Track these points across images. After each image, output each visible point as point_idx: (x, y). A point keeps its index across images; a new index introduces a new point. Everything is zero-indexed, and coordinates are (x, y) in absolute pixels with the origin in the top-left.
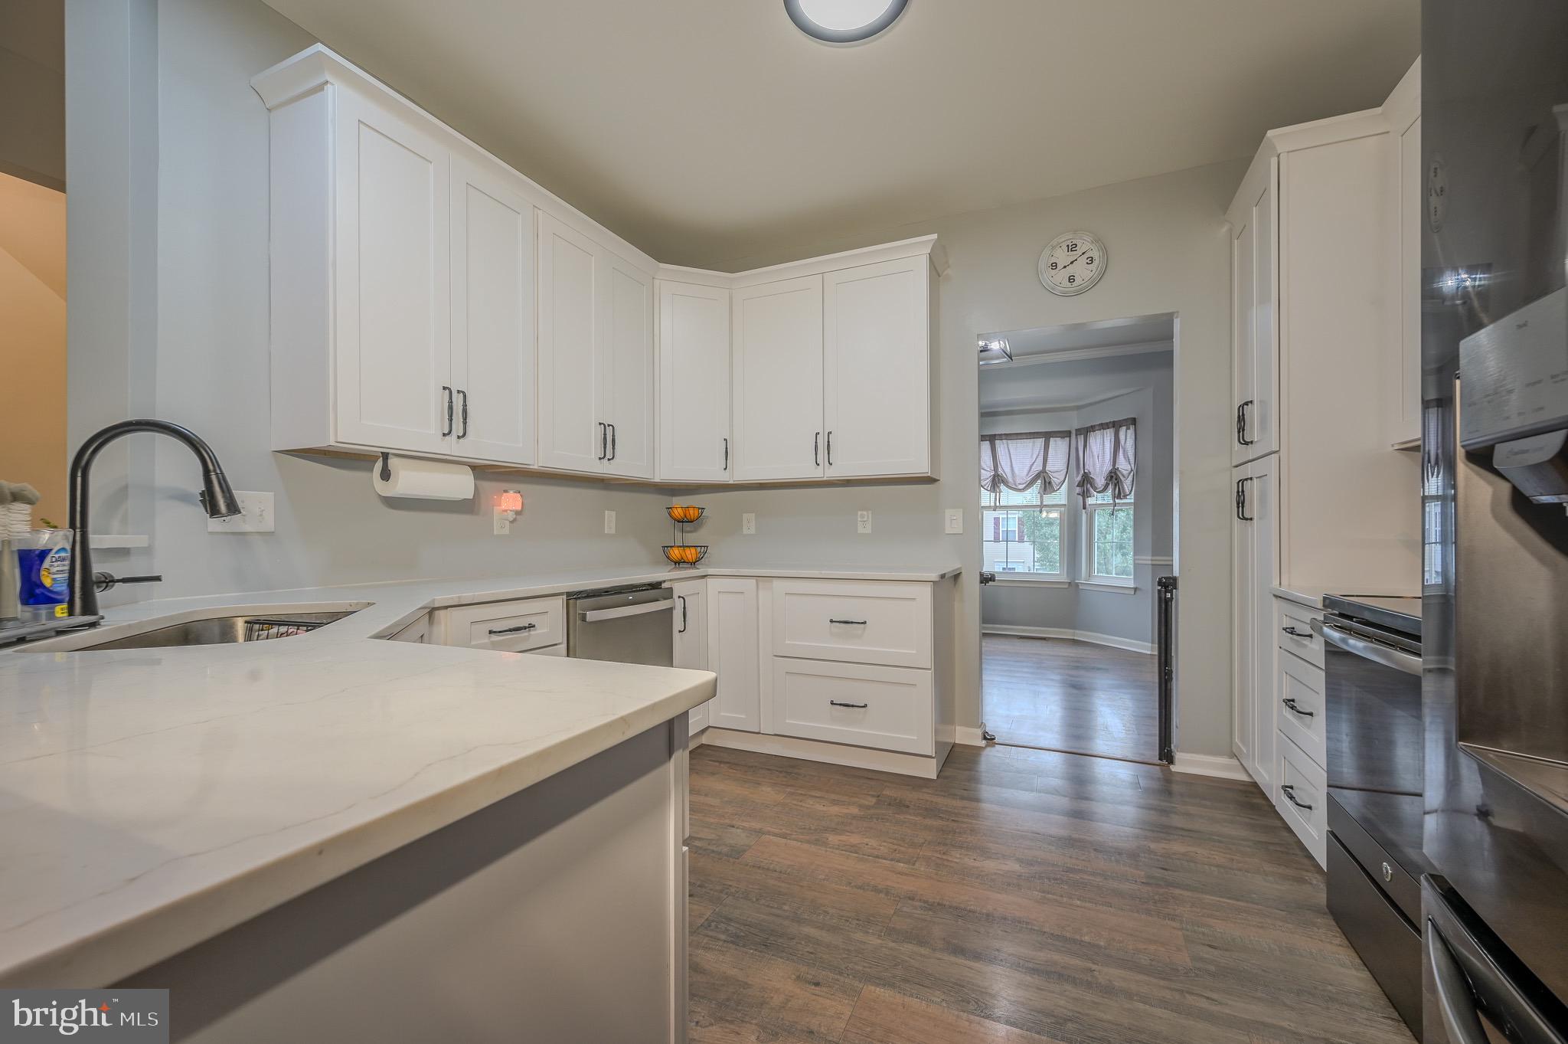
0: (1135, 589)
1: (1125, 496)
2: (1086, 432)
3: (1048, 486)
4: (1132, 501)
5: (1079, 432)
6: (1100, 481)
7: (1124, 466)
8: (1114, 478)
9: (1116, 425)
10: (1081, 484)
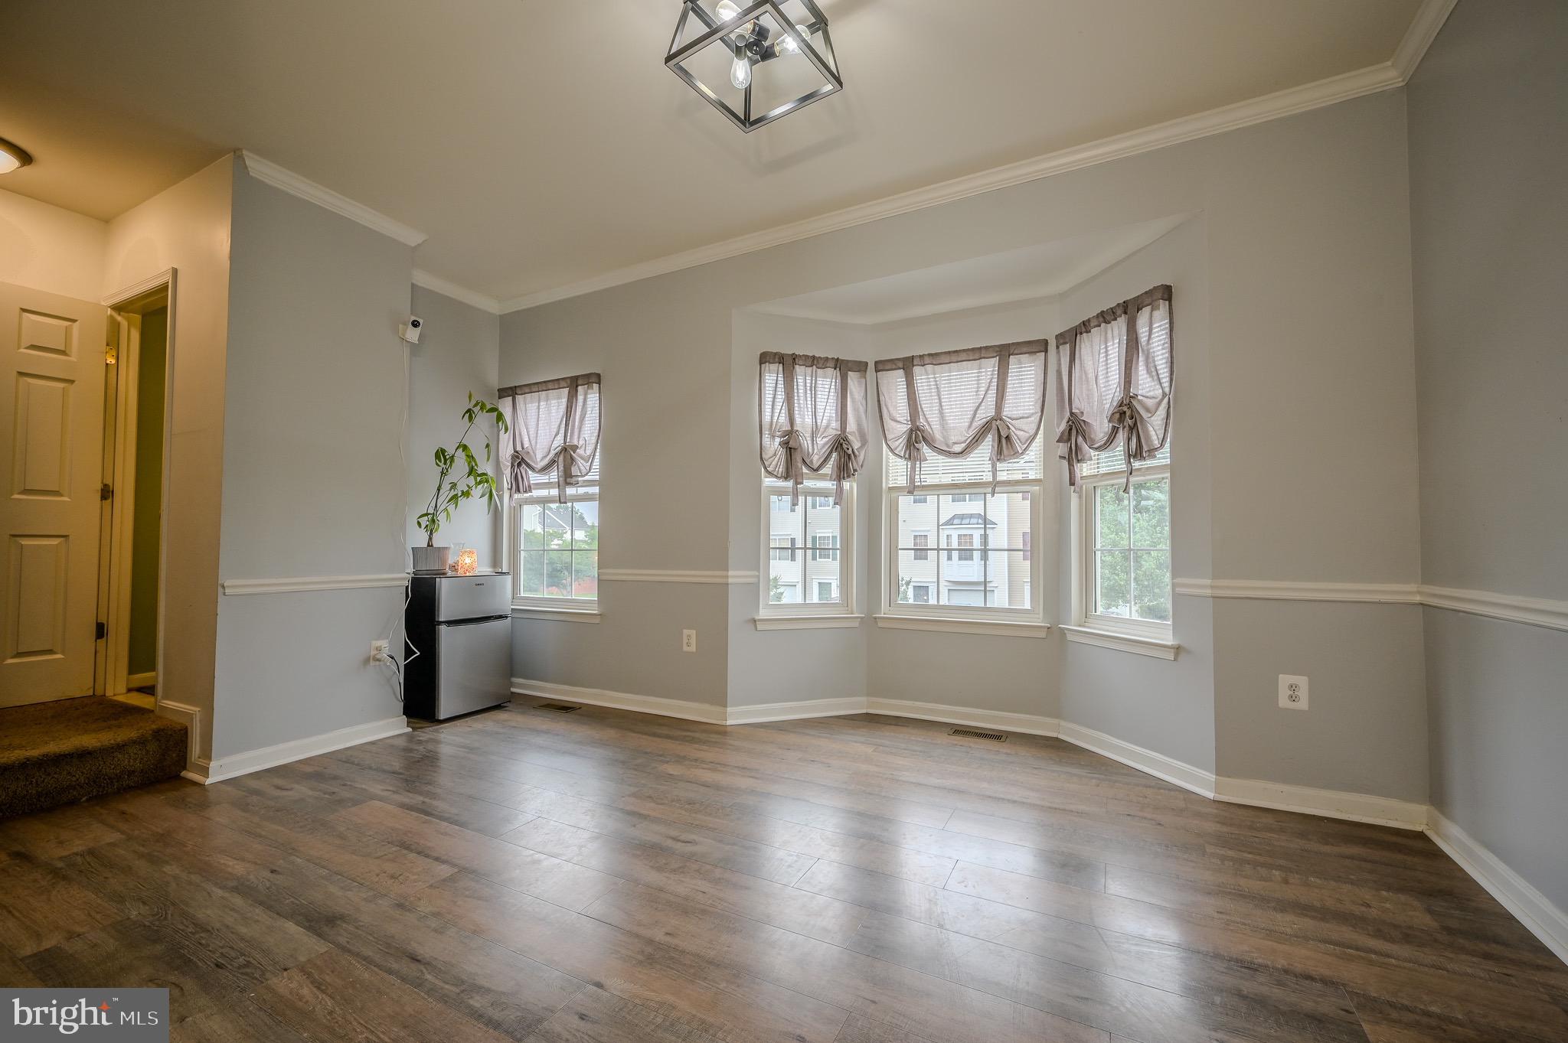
0: (1178, 650)
1: (1152, 452)
2: (1071, 337)
3: (1005, 445)
4: (1168, 461)
5: (1061, 339)
6: (1100, 427)
7: (1147, 387)
8: (1127, 415)
9: (1129, 309)
10: (1065, 437)
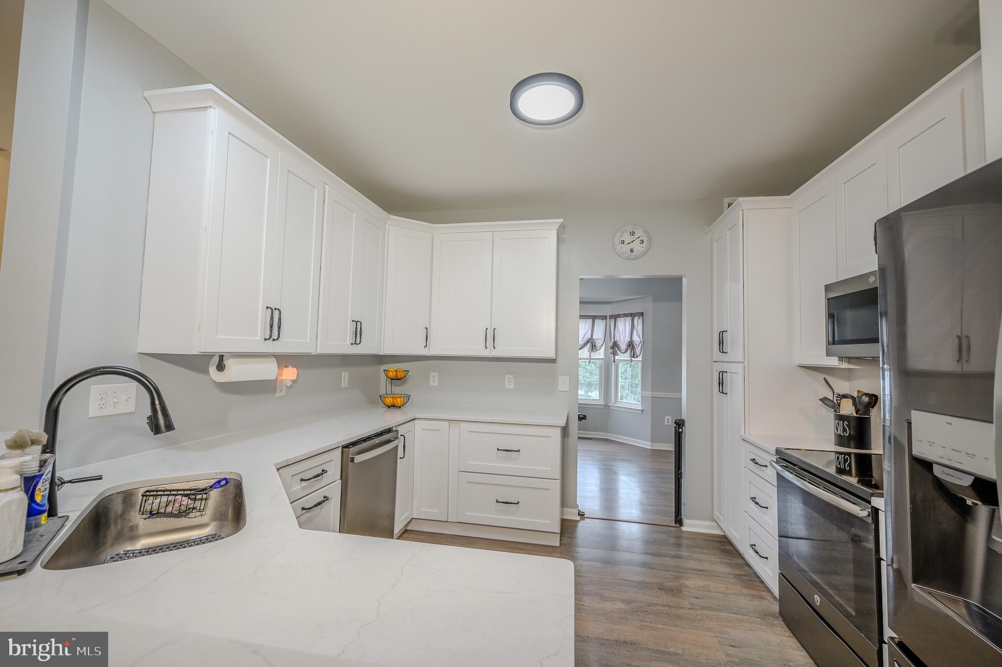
0: (642, 410)
1: (637, 357)
2: (615, 317)
3: (594, 348)
4: (641, 359)
5: (611, 317)
6: (623, 347)
7: (637, 339)
8: (631, 345)
9: (632, 315)
10: (612, 348)
